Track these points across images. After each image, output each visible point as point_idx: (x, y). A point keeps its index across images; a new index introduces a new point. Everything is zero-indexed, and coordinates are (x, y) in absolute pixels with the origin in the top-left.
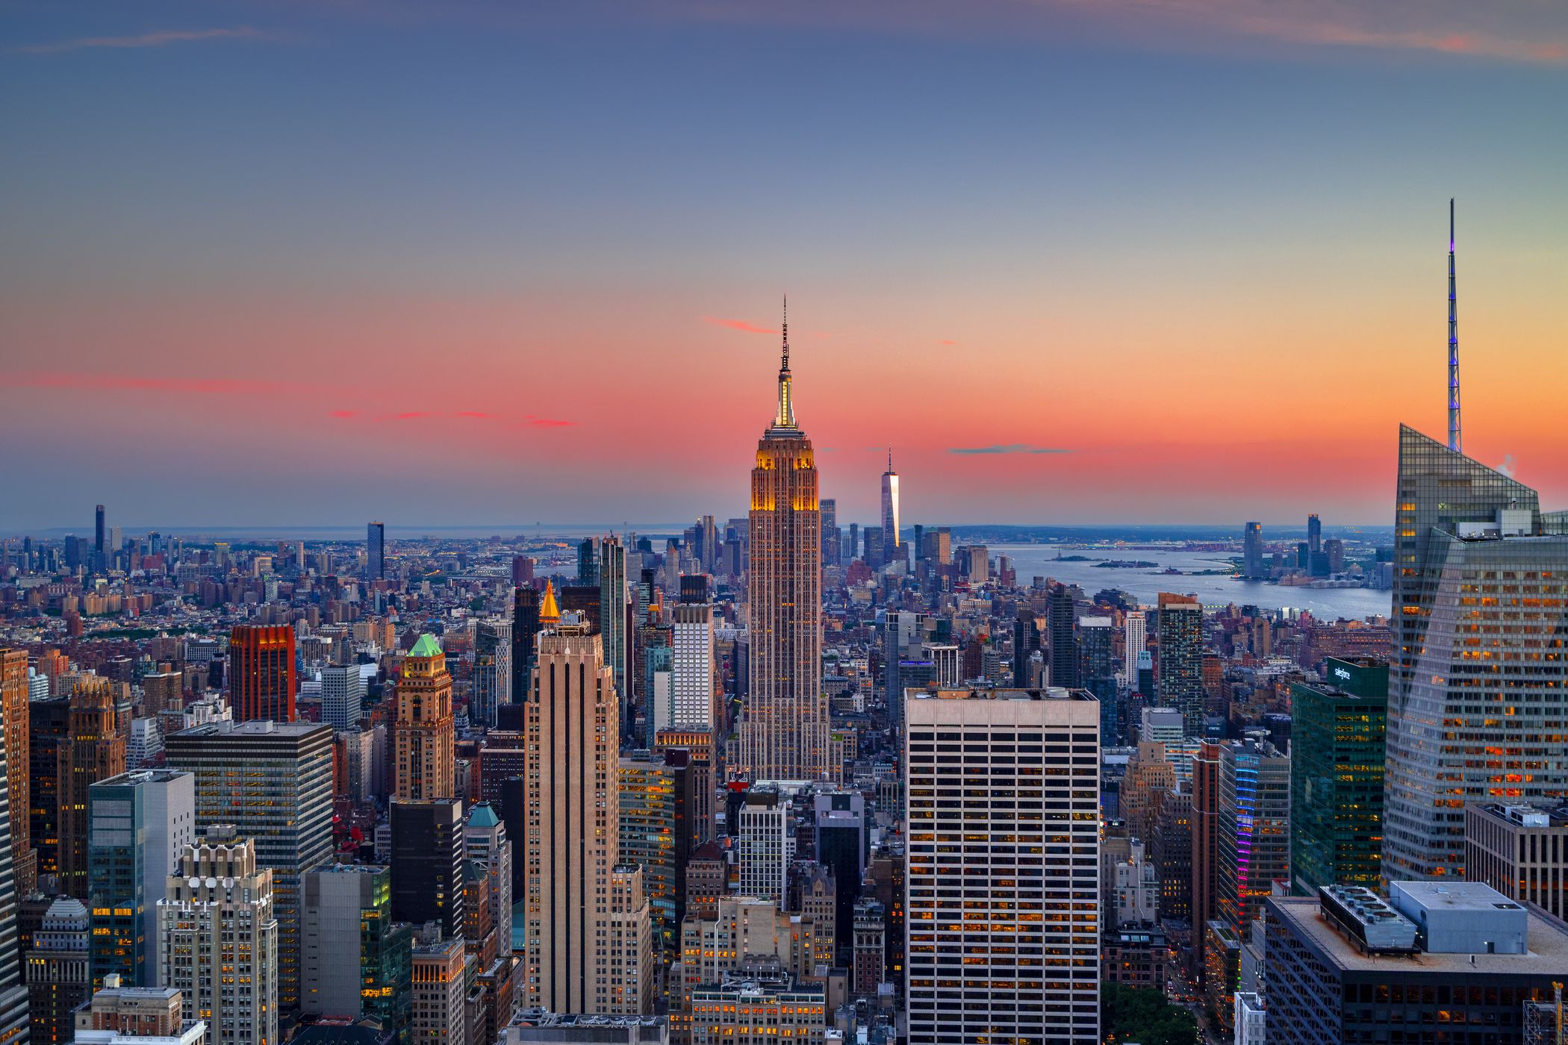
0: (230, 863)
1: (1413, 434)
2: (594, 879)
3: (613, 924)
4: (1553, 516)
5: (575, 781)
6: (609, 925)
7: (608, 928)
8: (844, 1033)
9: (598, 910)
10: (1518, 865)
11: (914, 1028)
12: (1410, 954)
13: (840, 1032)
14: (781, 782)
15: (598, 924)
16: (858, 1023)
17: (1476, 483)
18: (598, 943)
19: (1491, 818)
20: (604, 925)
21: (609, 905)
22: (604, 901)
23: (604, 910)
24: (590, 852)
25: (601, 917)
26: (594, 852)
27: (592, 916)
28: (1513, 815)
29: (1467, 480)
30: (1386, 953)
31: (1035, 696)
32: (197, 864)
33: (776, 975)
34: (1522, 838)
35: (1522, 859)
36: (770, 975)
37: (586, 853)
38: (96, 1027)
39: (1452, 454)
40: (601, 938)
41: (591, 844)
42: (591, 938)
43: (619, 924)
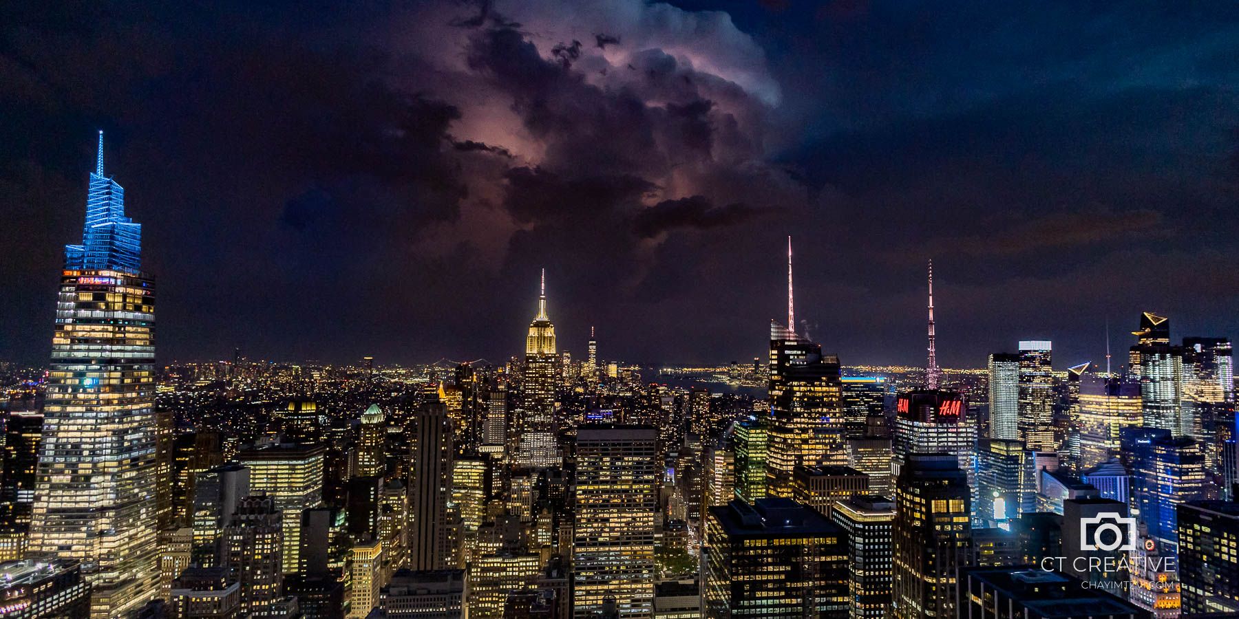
0: (262, 507)
2: (439, 510)
3: (447, 530)
5: (432, 466)
6: (445, 529)
7: (445, 532)
9: (440, 523)
15: (440, 529)
20: (443, 530)
21: (445, 521)
22: (443, 519)
23: (443, 523)
25: (441, 526)
38: (182, 588)
39: (790, 332)
41: (438, 495)
43: (450, 529)
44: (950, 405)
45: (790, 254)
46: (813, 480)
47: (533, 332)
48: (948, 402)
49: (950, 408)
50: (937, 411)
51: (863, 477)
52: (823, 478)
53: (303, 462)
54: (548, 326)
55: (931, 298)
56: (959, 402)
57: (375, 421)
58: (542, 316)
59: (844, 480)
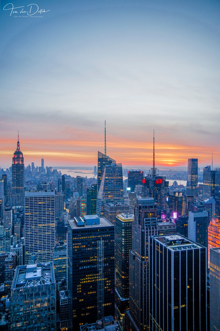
1: (100, 152)
4: (118, 164)
8: (14, 246)
10: (109, 212)
11: (26, 244)
12: (83, 226)
13: (13, 246)
14: (17, 207)
16: (17, 244)
17: (108, 159)
19: (107, 205)
28: (110, 205)
29: (107, 159)
30: (80, 226)
31: (46, 191)
33: (3, 238)
34: (110, 208)
35: (110, 211)
36: (2, 238)
39: (105, 155)
50: (155, 183)
51: (127, 206)
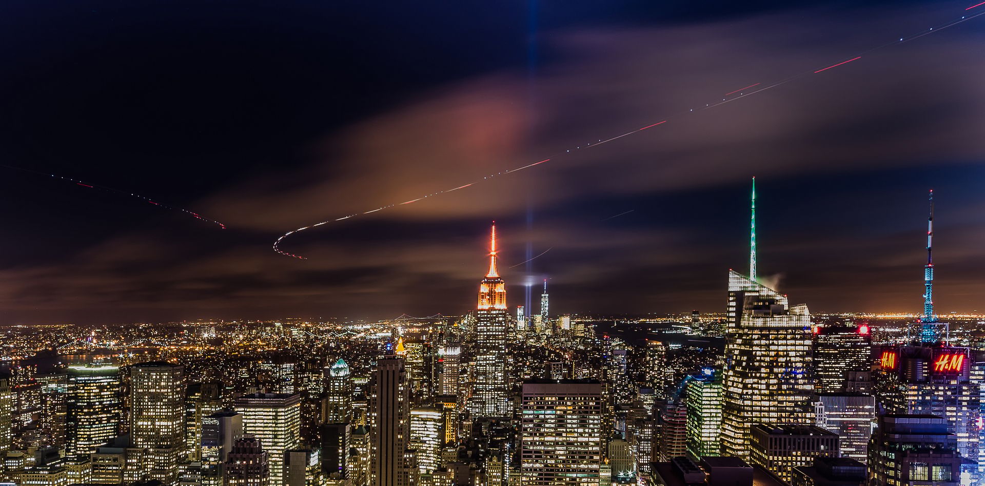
0: (252, 448)
2: (397, 455)
3: (404, 473)
5: (390, 416)
6: (403, 473)
7: (403, 475)
9: (399, 467)
15: (399, 473)
18: (398, 480)
19: (759, 431)
20: (401, 473)
21: (403, 466)
22: (401, 463)
23: (401, 467)
24: (396, 445)
25: (400, 470)
26: (397, 445)
27: (396, 470)
30: (693, 485)
32: (239, 448)
37: (394, 445)
40: (400, 478)
41: (396, 441)
42: (396, 478)
43: (407, 473)
44: (950, 359)
45: (753, 197)
46: (771, 439)
47: (484, 289)
48: (947, 356)
49: (949, 363)
50: (931, 367)
51: (832, 437)
52: (783, 437)
53: (283, 410)
54: (499, 282)
55: (930, 237)
56: (961, 357)
57: (342, 374)
58: (493, 273)
59: (809, 439)
